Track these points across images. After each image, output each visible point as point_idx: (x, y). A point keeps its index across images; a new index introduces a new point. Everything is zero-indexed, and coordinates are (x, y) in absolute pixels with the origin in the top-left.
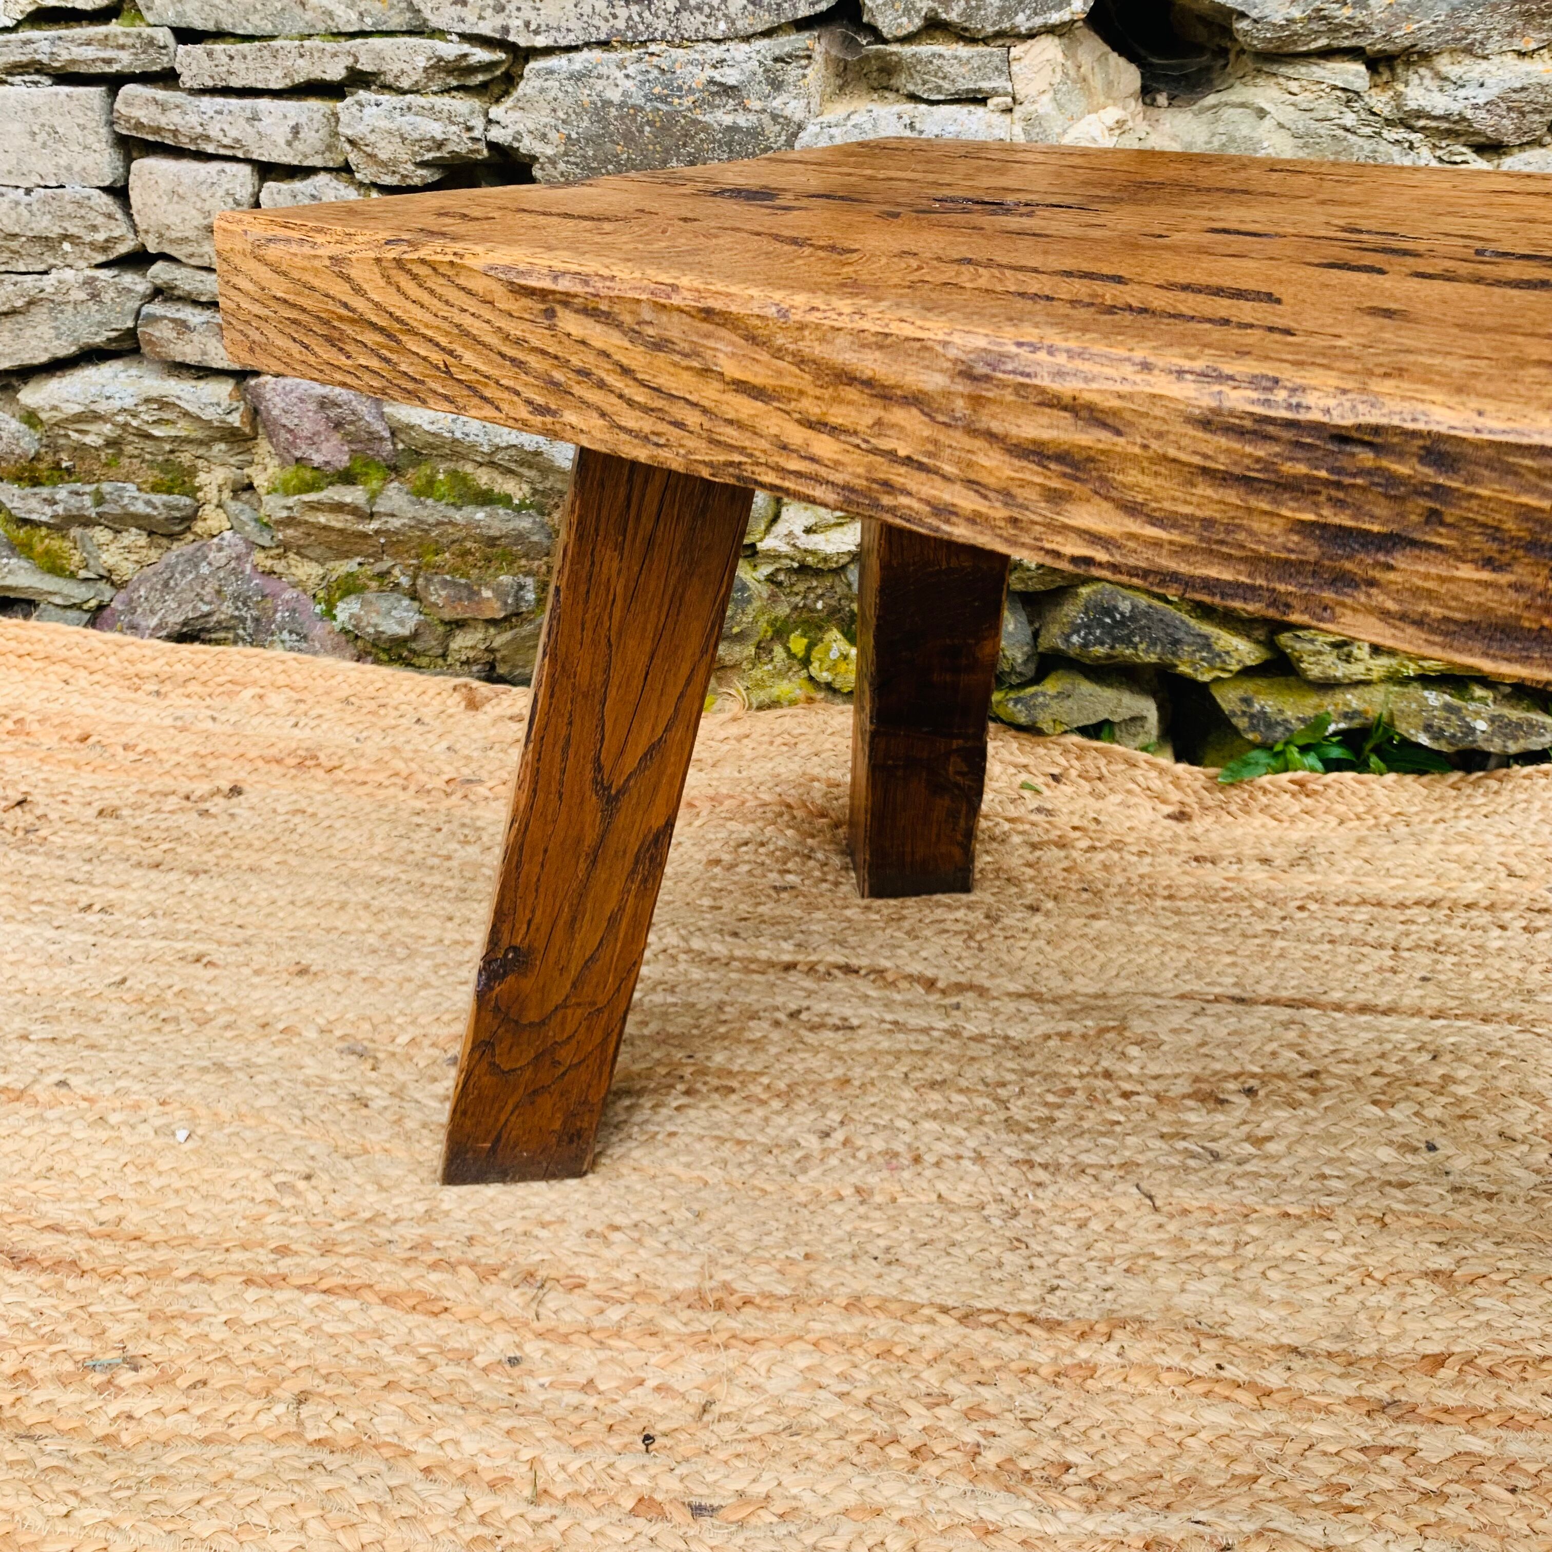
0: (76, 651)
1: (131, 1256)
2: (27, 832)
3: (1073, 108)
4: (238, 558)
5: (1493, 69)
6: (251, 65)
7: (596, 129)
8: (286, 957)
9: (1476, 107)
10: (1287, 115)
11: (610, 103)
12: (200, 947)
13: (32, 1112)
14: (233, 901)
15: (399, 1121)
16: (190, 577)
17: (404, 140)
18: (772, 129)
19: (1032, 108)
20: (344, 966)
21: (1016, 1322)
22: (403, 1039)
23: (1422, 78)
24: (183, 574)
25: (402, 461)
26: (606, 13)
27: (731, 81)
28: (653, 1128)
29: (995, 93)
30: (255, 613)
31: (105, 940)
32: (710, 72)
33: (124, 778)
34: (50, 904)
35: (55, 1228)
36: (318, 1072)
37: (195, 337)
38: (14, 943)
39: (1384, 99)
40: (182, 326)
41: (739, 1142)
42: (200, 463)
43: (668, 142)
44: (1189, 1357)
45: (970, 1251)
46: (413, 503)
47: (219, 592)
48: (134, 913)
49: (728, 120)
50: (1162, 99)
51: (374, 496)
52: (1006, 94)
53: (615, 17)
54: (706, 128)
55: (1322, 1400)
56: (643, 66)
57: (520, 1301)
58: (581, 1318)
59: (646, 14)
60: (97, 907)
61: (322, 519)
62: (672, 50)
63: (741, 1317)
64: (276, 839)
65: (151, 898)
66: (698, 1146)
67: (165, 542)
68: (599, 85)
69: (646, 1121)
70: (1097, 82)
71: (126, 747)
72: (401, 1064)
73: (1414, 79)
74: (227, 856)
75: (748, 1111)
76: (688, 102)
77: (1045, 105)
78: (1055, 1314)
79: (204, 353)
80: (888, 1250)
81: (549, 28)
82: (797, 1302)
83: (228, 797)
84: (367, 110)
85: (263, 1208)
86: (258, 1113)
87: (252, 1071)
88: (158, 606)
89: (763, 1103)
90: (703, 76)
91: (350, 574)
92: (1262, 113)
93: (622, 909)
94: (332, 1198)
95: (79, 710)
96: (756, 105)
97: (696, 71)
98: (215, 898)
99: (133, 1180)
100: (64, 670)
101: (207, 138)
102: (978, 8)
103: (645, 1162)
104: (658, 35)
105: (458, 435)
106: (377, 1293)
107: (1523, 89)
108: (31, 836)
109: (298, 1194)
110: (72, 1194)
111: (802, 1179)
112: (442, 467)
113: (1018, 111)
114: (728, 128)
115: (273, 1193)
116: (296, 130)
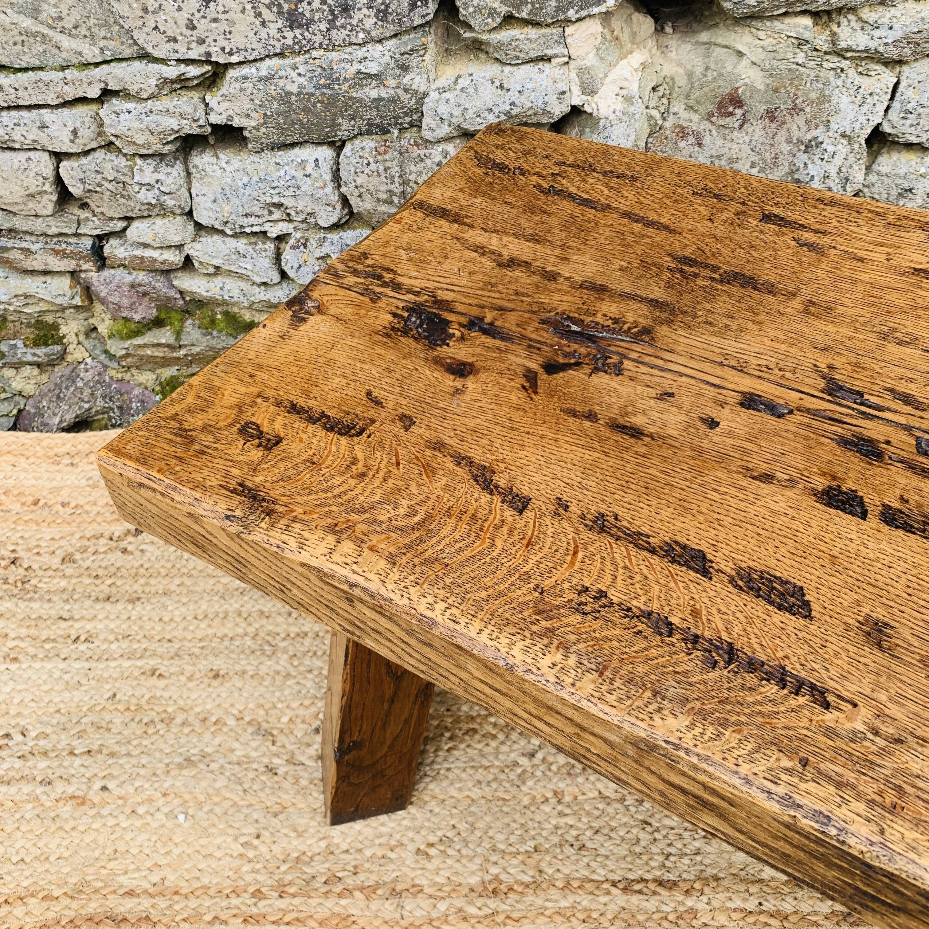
0: (14, 446)
1: (177, 907)
2: (23, 583)
3: (610, 58)
4: (99, 374)
5: (898, 14)
6: (32, 92)
7: (283, 108)
8: (203, 665)
9: (886, 44)
10: (758, 55)
11: (291, 93)
12: (152, 662)
13: (93, 812)
14: (161, 620)
15: (296, 782)
16: (72, 389)
17: (152, 133)
18: (405, 97)
19: (582, 63)
20: (238, 668)
21: (652, 886)
22: (285, 719)
23: (849, 21)
24: (67, 388)
25: (191, 307)
26: (278, 36)
27: (374, 71)
28: (438, 767)
29: (555, 56)
30: (118, 404)
31: (95, 664)
32: (357, 66)
33: (67, 529)
34: (54, 640)
35: (130, 893)
36: (243, 753)
37: (37, 256)
38: (44, 677)
39: (824, 38)
40: (27, 252)
41: (486, 768)
42: (59, 320)
43: (334, 110)
44: (745, 900)
45: (622, 833)
46: (204, 335)
47: (92, 394)
48: (105, 640)
49: (374, 94)
50: (668, 29)
51: (178, 334)
52: (564, 56)
53: (284, 38)
54: (360, 100)
55: (814, 918)
56: (310, 67)
57: (391, 908)
58: (425, 913)
59: (306, 34)
60: (82, 638)
61: (149, 352)
62: (328, 54)
63: (509, 901)
64: (174, 566)
65: (112, 626)
66: (464, 775)
67: (50, 368)
68: (281, 83)
69: (433, 762)
70: (625, 37)
71: (63, 505)
72: (287, 736)
73: (844, 22)
74: (147, 584)
75: (487, 745)
76: (345, 87)
77: (591, 60)
78: (672, 877)
79: (46, 265)
80: (577, 838)
81: (239, 50)
82: (535, 886)
83: (136, 535)
84: (122, 116)
85: (238, 862)
86: (218, 792)
87: (207, 760)
88: (57, 411)
89: (494, 737)
90: (352, 70)
91: (172, 377)
92: (740, 54)
93: (411, 716)
94: (274, 847)
95: (27, 483)
96: (392, 82)
97: (348, 66)
98: (150, 619)
99: (163, 852)
100: (10, 458)
101: (14, 141)
102: (541, 8)
103: (437, 791)
104: (316, 45)
105: (226, 297)
106: (316, 920)
107: (919, 32)
108: (27, 586)
109: (256, 848)
110: (132, 867)
111: (523, 788)
112: (219, 310)
113: (572, 63)
114: (375, 99)
115: (242, 850)
116: (75, 132)
